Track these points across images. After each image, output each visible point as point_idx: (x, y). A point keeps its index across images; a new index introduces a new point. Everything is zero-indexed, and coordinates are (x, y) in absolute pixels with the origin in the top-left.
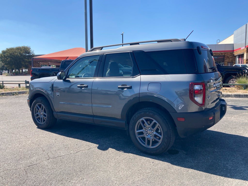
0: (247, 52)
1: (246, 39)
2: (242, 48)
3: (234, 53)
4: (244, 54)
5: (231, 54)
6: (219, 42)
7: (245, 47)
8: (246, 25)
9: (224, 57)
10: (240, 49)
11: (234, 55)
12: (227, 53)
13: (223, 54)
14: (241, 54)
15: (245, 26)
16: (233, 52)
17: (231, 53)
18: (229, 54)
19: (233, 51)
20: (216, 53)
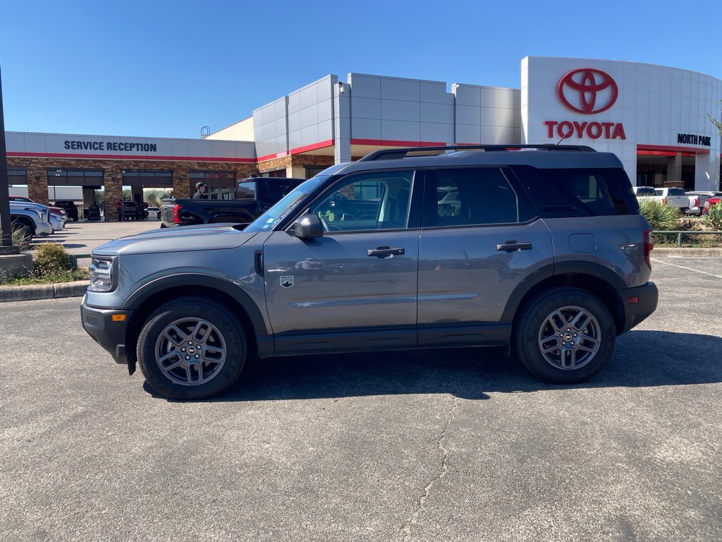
0: (293, 166)
1: (288, 134)
2: (280, 156)
3: (257, 166)
4: (287, 170)
5: (251, 169)
6: (208, 135)
7: (288, 153)
8: (287, 99)
9: (235, 175)
10: (274, 156)
11: (258, 171)
12: (243, 164)
13: (233, 168)
14: (278, 169)
15: (282, 101)
16: (255, 164)
17: (251, 166)
18: (245, 167)
19: (256, 160)
20: (214, 164)
